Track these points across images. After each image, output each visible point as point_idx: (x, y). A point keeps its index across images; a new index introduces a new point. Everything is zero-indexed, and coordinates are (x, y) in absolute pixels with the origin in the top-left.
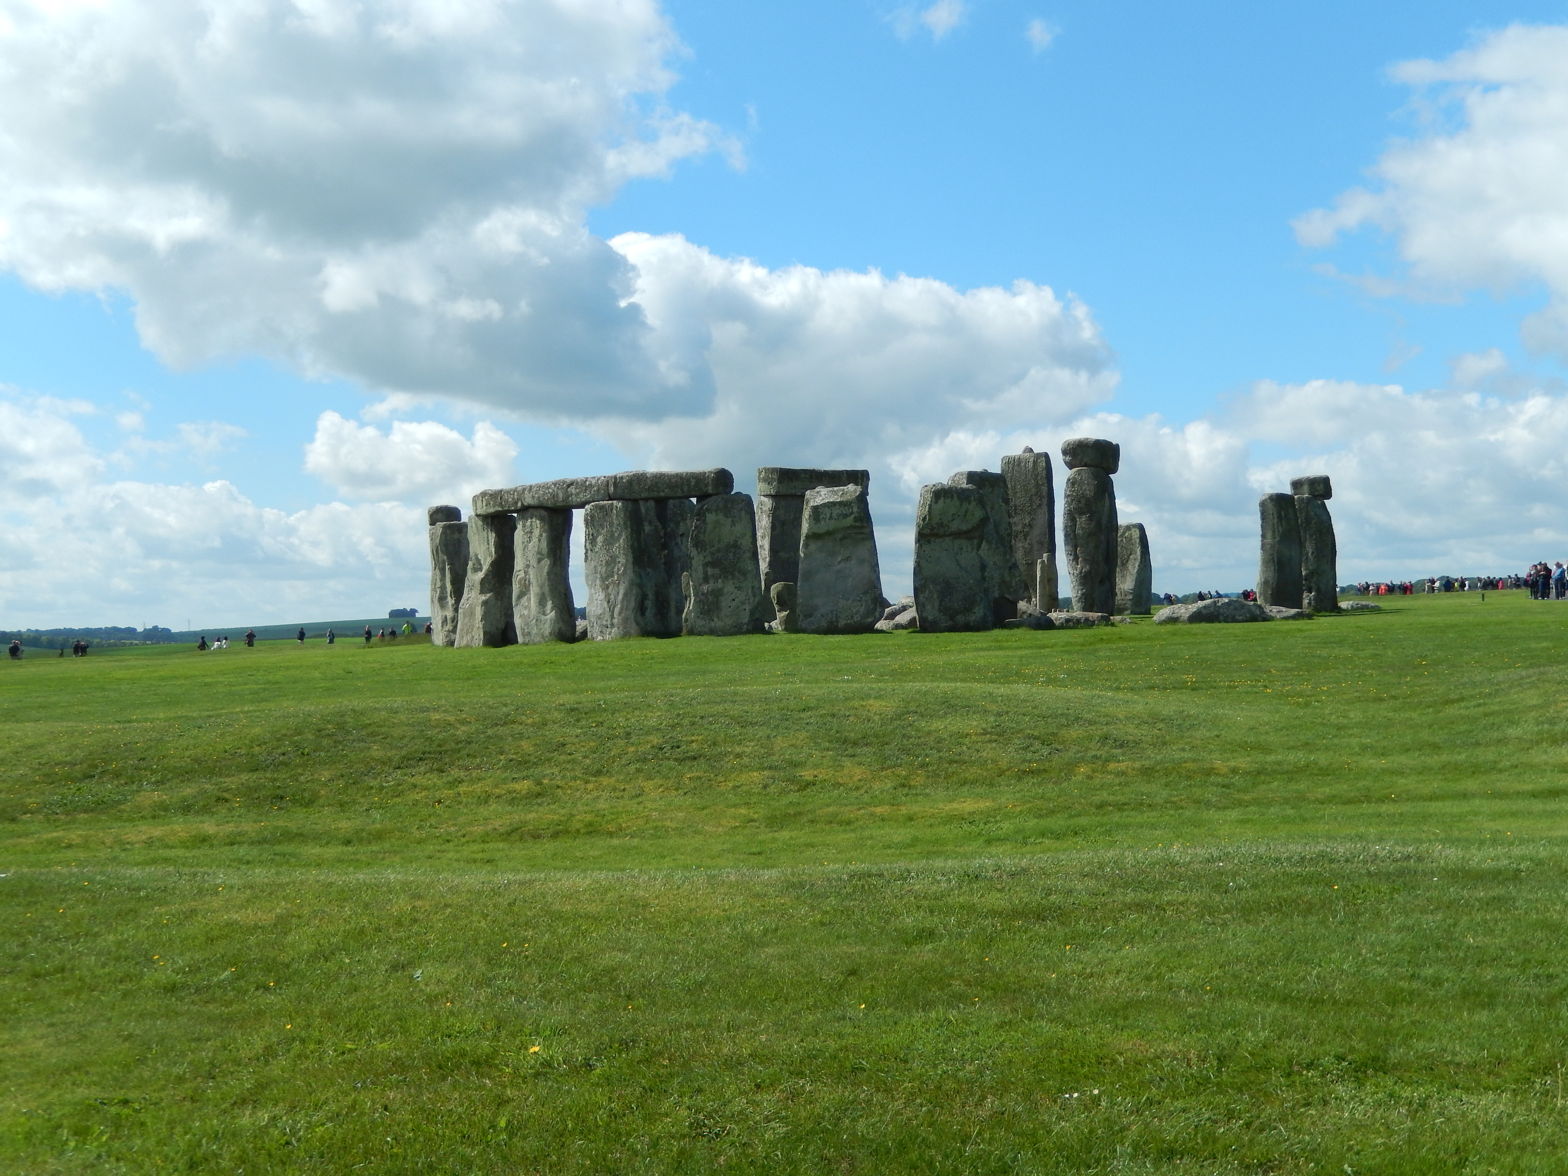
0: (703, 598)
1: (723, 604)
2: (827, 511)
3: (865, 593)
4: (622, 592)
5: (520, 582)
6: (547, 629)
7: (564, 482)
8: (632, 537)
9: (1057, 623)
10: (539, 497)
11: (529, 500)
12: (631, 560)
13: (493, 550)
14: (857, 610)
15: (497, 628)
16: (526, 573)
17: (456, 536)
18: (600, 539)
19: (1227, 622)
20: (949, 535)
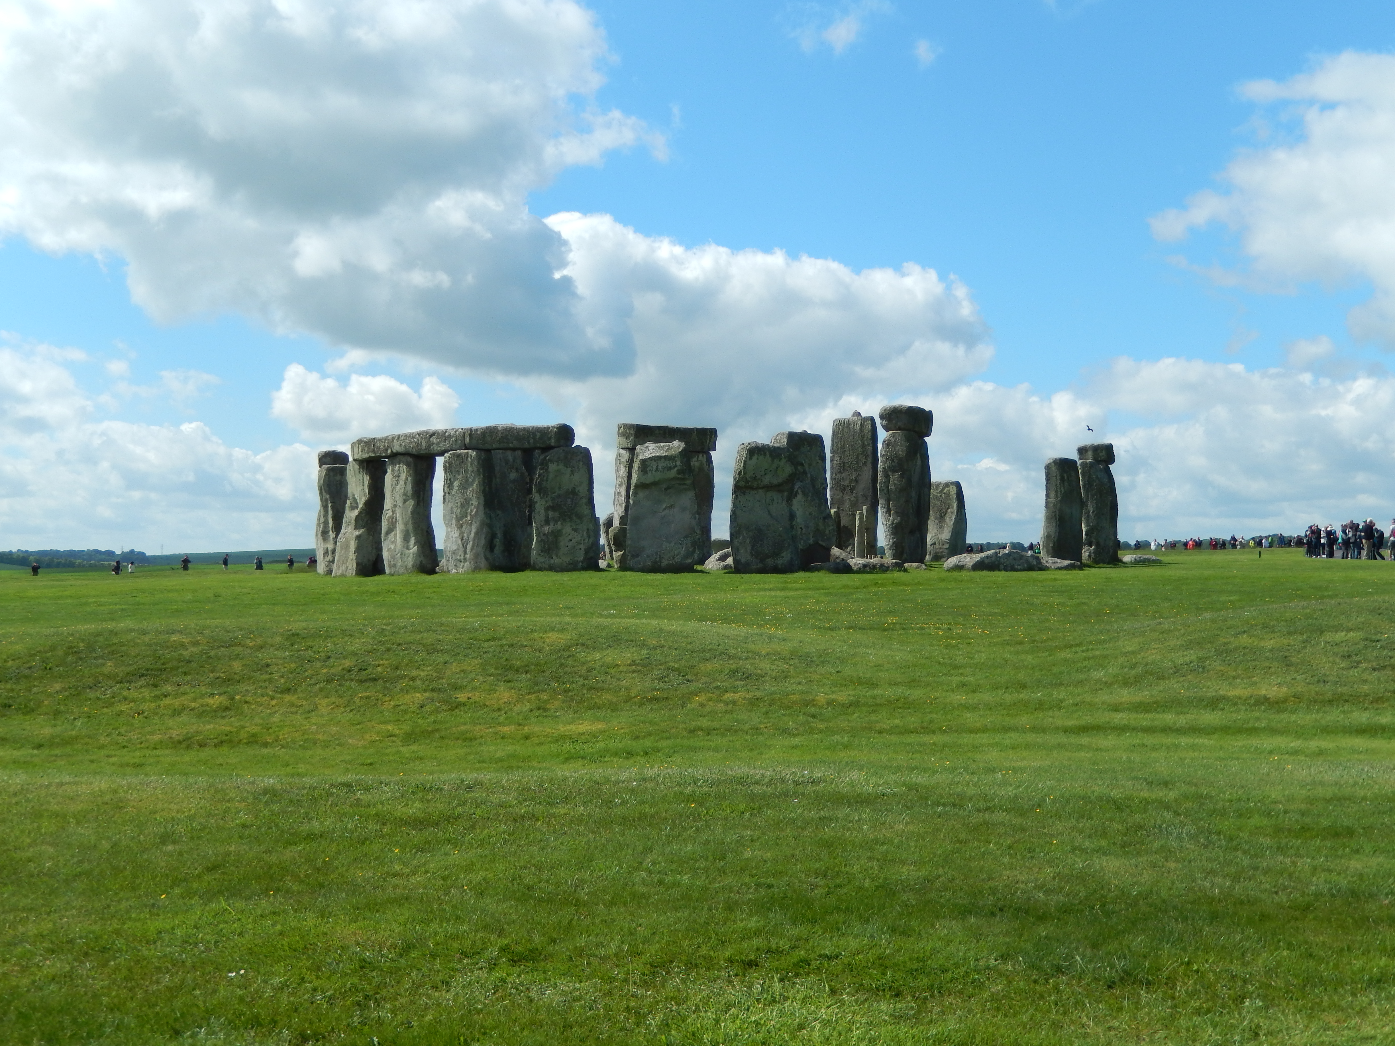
0: (544, 538)
1: (562, 544)
2: (653, 463)
3: (686, 537)
4: (474, 531)
5: (388, 520)
6: (410, 562)
7: (427, 432)
8: (484, 483)
9: (855, 568)
10: (405, 446)
11: (397, 448)
12: (482, 502)
13: (367, 491)
14: (678, 552)
15: (369, 560)
16: (393, 512)
17: (338, 478)
18: (456, 484)
19: (1006, 571)
20: (763, 488)
